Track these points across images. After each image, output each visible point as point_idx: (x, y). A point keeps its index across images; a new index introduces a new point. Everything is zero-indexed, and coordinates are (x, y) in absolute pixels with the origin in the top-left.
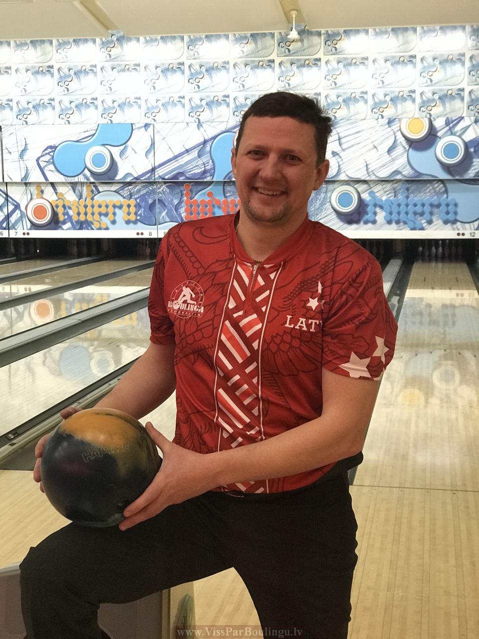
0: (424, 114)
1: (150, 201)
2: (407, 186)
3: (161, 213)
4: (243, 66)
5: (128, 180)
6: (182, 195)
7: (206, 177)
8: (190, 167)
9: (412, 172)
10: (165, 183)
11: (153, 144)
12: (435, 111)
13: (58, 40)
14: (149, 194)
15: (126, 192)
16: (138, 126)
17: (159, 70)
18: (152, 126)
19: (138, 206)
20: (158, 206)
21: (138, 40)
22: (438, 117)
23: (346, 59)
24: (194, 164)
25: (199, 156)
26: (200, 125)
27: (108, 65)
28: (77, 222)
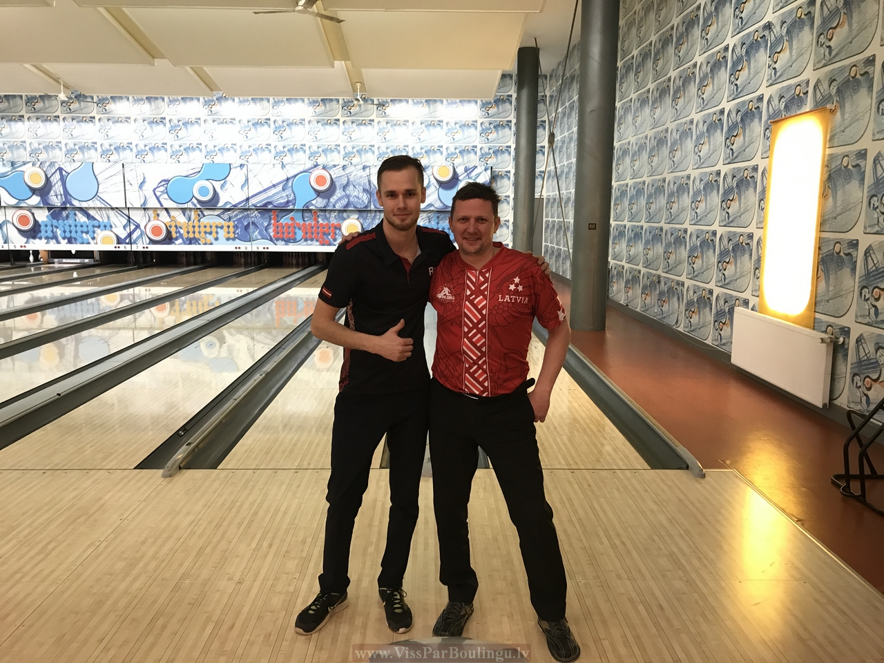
0: (449, 163)
1: (246, 223)
2: (437, 215)
3: (254, 232)
4: (316, 123)
5: (228, 207)
6: (270, 219)
7: (289, 206)
8: (276, 197)
9: (441, 205)
10: (257, 210)
11: (247, 180)
12: (457, 161)
13: (169, 98)
14: (244, 217)
15: (226, 216)
16: (234, 165)
17: (250, 124)
18: (246, 166)
19: (236, 227)
20: (251, 227)
21: (234, 100)
22: (459, 166)
23: (392, 121)
24: (279, 195)
25: (283, 190)
26: (283, 166)
27: (210, 118)
28: (187, 239)
